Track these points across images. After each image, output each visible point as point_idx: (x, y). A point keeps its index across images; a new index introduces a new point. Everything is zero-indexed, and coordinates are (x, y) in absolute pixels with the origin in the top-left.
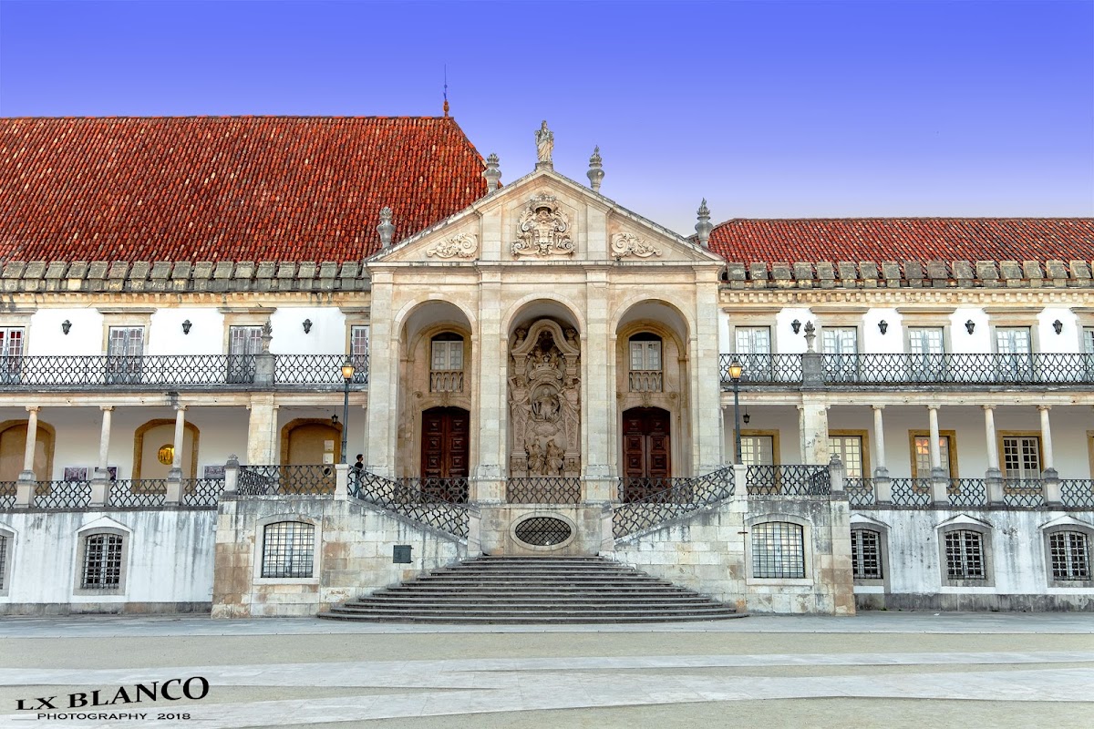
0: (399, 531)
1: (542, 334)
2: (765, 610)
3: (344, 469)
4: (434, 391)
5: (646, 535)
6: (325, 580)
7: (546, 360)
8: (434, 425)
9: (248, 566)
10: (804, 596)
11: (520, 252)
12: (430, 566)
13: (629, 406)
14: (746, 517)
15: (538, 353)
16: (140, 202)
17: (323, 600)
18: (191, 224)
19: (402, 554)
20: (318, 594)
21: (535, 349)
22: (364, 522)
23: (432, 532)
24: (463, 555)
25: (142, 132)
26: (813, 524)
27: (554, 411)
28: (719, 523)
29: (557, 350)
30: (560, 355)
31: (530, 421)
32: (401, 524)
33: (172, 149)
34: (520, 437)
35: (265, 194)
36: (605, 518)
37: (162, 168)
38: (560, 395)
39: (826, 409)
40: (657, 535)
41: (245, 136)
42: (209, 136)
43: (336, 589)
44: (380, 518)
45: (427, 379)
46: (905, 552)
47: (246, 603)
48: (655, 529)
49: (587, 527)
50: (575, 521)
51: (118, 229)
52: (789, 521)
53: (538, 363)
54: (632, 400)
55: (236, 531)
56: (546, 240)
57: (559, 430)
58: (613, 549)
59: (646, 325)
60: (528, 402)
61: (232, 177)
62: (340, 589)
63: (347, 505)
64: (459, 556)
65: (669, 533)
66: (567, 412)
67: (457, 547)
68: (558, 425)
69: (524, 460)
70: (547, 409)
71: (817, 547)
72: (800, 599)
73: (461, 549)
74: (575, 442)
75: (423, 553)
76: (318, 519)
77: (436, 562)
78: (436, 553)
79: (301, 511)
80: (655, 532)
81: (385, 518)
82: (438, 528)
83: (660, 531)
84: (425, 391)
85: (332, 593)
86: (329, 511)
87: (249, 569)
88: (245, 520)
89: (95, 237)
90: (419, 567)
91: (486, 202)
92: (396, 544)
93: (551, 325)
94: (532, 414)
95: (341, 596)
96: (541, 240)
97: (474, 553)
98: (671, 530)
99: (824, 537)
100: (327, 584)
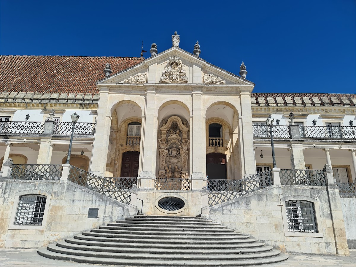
0: (92, 200)
1: (173, 123)
2: (296, 251)
3: (67, 167)
4: (128, 144)
5: (227, 205)
6: (48, 228)
7: (175, 133)
8: (127, 158)
9: (6, 219)
10: (319, 243)
11: (164, 80)
12: (108, 221)
13: (209, 152)
14: (282, 197)
15: (172, 130)
16: (26, 78)
17: (46, 239)
18: (42, 85)
19: (93, 213)
20: (44, 235)
21: (170, 128)
22: (74, 195)
23: (110, 201)
24: (126, 214)
25: (34, 60)
26: (320, 202)
27: (178, 153)
28: (267, 200)
29: (179, 129)
30: (180, 131)
31: (167, 157)
32: (94, 196)
33: (43, 64)
34: (163, 164)
35: (73, 77)
36: (204, 195)
37: (38, 69)
38: (180, 146)
39: (303, 150)
40: (233, 205)
41: (70, 61)
42: (57, 61)
43: (53, 233)
44: (83, 193)
45: (125, 140)
46: (348, 219)
47: (3, 239)
48: (231, 202)
49: (193, 202)
50: (186, 199)
51: (14, 86)
52: (306, 200)
53: (171, 134)
54: (210, 149)
55: (4, 198)
56: (176, 76)
57: (179, 161)
58: (209, 213)
59: (215, 120)
60: (167, 149)
61: (62, 72)
62: (56, 233)
63: (66, 185)
64: (124, 214)
65: (239, 205)
66: (183, 154)
67: (123, 209)
68: (179, 159)
69: (164, 174)
70: (174, 153)
71: (323, 214)
72: (317, 245)
73: (125, 211)
74: (186, 166)
75: (105, 212)
76: (49, 192)
77: (111, 218)
78: (112, 213)
79: (41, 188)
80: (231, 204)
81: (86, 193)
82: (114, 199)
83: (234, 203)
84: (124, 144)
85: (52, 235)
86: (56, 189)
87: (8, 220)
88: (10, 192)
89: (5, 88)
90: (101, 221)
91: (150, 60)
92: (90, 207)
93: (177, 118)
94: (168, 155)
95: (56, 237)
96: (173, 76)
97: (132, 213)
98: (240, 203)
99: (327, 209)
100: (50, 230)
